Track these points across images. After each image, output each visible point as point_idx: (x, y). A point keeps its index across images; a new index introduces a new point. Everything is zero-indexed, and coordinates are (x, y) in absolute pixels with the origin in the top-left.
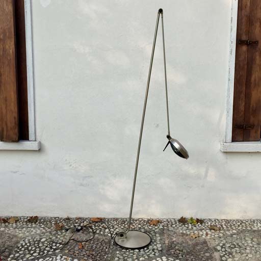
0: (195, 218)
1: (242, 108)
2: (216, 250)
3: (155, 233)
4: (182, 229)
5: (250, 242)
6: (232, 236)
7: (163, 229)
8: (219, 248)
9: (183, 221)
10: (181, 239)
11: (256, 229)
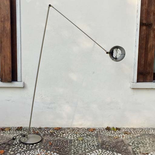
0: (115, 127)
1: (143, 62)
2: (129, 145)
3: (93, 136)
4: (108, 134)
5: (148, 140)
6: (137, 137)
7: (97, 134)
8: (131, 144)
9: (108, 129)
10: (108, 140)
11: (151, 133)
